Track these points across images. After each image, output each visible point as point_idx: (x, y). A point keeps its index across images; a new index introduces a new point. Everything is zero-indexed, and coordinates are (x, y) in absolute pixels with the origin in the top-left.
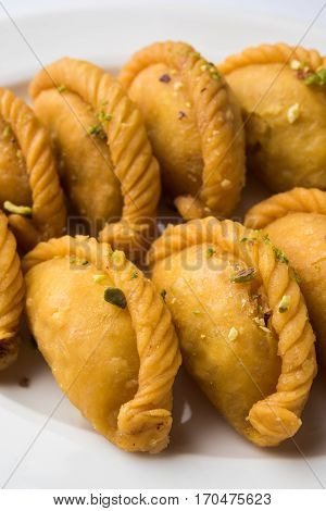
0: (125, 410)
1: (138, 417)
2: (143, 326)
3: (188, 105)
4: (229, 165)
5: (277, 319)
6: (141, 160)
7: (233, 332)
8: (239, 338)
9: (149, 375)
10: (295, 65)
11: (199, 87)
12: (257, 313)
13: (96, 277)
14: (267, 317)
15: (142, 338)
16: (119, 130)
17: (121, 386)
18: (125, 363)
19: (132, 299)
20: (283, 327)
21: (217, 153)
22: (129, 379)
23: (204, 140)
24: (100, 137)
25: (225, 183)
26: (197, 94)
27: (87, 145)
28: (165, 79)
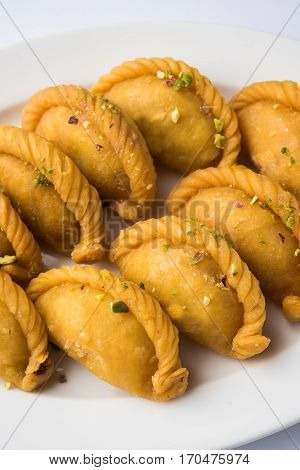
0: (156, 379)
1: (168, 381)
2: (147, 320)
3: (101, 138)
4: (147, 173)
5: (231, 280)
6: (85, 192)
7: (206, 300)
8: (211, 301)
9: (165, 351)
10: (161, 75)
11: (107, 124)
12: (217, 280)
13: (99, 297)
14: (224, 281)
15: (150, 329)
16: (62, 178)
17: (147, 364)
18: (143, 348)
19: (131, 304)
20: (238, 284)
21: (138, 169)
22: (150, 358)
23: (124, 162)
24: (46, 184)
25: (149, 187)
26: (106, 129)
27: (37, 194)
28: (74, 121)
